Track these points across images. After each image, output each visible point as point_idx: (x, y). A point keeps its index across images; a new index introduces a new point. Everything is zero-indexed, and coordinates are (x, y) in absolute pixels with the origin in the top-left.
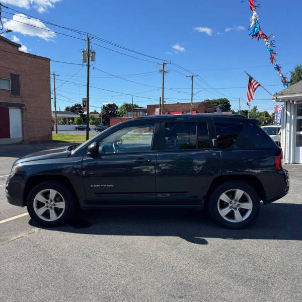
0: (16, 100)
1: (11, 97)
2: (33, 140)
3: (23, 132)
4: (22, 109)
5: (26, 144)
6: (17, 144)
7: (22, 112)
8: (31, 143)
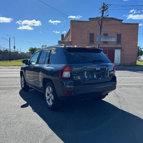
0: (119, 46)
1: (116, 44)
2: (126, 64)
3: (121, 60)
4: (121, 50)
5: (122, 66)
6: (117, 66)
7: (121, 51)
8: (124, 65)
